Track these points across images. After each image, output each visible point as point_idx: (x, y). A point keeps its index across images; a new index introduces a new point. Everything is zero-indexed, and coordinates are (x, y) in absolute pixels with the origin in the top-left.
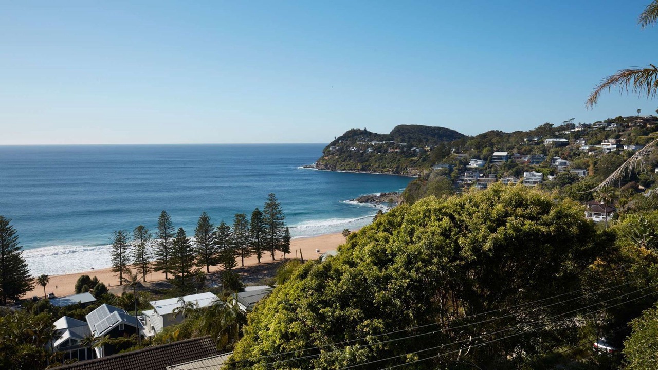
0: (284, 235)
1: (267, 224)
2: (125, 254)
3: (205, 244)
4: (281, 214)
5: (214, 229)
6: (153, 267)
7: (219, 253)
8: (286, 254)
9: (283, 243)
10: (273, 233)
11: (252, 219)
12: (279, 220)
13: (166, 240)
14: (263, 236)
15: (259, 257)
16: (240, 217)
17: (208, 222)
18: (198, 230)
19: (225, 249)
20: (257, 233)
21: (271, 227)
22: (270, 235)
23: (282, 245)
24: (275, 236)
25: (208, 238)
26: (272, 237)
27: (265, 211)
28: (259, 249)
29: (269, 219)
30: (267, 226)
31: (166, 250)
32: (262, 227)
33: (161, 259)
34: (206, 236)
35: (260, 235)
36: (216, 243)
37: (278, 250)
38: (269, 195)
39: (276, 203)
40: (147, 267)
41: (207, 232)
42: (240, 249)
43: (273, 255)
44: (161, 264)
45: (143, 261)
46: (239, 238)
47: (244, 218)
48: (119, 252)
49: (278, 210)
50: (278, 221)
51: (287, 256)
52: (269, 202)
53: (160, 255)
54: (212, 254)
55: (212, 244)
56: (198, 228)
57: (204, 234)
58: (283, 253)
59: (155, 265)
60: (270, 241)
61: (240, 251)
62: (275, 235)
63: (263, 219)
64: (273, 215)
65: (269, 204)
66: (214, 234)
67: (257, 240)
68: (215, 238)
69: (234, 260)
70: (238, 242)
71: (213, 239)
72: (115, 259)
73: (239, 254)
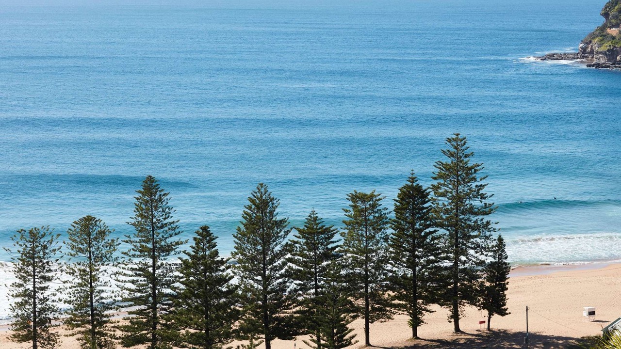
0: (489, 260)
1: (442, 226)
2: (47, 293)
3: (263, 276)
4: (483, 197)
5: (287, 233)
6: (119, 333)
7: (300, 304)
8: (496, 317)
9: (488, 284)
10: (457, 254)
11: (397, 210)
12: (476, 214)
13: (154, 259)
14: (429, 262)
15: (416, 323)
16: (363, 201)
17: (271, 213)
18: (244, 235)
19: (316, 293)
20: (412, 251)
21: (451, 236)
22: (448, 258)
23: (482, 290)
24: (464, 263)
25: (272, 261)
26: (456, 264)
27: (435, 188)
28: (416, 298)
29: (447, 211)
30: (441, 231)
31: (154, 289)
32: (427, 234)
33: (140, 312)
34: (264, 253)
35: (419, 257)
36: (291, 275)
37: (473, 302)
38: (449, 140)
39: (470, 165)
40: (102, 334)
41: (267, 241)
42: (361, 295)
43: (455, 317)
44: (142, 326)
45: (93, 315)
46: (360, 264)
47: (374, 206)
48: (30, 286)
49: (473, 185)
50: (474, 218)
51: (498, 323)
52: (448, 161)
53: (137, 301)
54: (280, 305)
55: (282, 276)
56: (243, 228)
57: (259, 247)
58: (485, 312)
59: (125, 329)
60: (449, 277)
61: (361, 302)
62: (463, 258)
63: (429, 209)
64: (458, 200)
65: (447, 167)
66: (289, 248)
67: (409, 273)
68: (290, 260)
69: (343, 329)
70: (354, 274)
71: (284, 264)
72: (20, 305)
73: (356, 311)
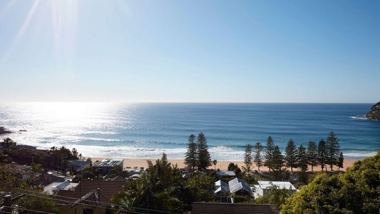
0: (339, 156)
1: (328, 149)
2: (250, 156)
3: (291, 156)
4: (338, 144)
5: (296, 148)
6: (263, 164)
7: (298, 161)
8: (340, 168)
9: (339, 161)
10: (332, 155)
11: (319, 145)
12: (336, 147)
13: (270, 151)
14: (326, 156)
15: (323, 168)
16: (312, 143)
17: (293, 144)
18: (287, 148)
19: (302, 160)
20: (322, 153)
21: (330, 151)
22: (330, 156)
23: (337, 162)
24: (333, 157)
25: (293, 153)
26: (332, 157)
27: (327, 142)
28: (323, 163)
29: (330, 146)
30: (328, 150)
31: (270, 156)
32: (325, 150)
33: (267, 160)
34: (291, 152)
35: (324, 155)
36: (297, 156)
37: (335, 164)
38: (330, 132)
39: (335, 137)
40: (260, 163)
41: (292, 149)
42: (311, 161)
43: (331, 167)
44: (268, 163)
45: (259, 160)
46: (311, 155)
47: (314, 144)
48: (248, 154)
49: (336, 141)
50: (336, 148)
51: (341, 169)
52: (330, 136)
53: (267, 158)
54: (294, 161)
55: (295, 156)
56: (287, 147)
57: (290, 150)
58: (338, 167)
59: (264, 163)
60: (330, 159)
61: (311, 162)
62: (333, 156)
63: (326, 145)
64: (332, 144)
65: (330, 138)
66: (296, 151)
67: (322, 157)
68: (296, 153)
69: (307, 167)
70: (310, 157)
71: (295, 154)
72: (246, 157)
73: (310, 164)
